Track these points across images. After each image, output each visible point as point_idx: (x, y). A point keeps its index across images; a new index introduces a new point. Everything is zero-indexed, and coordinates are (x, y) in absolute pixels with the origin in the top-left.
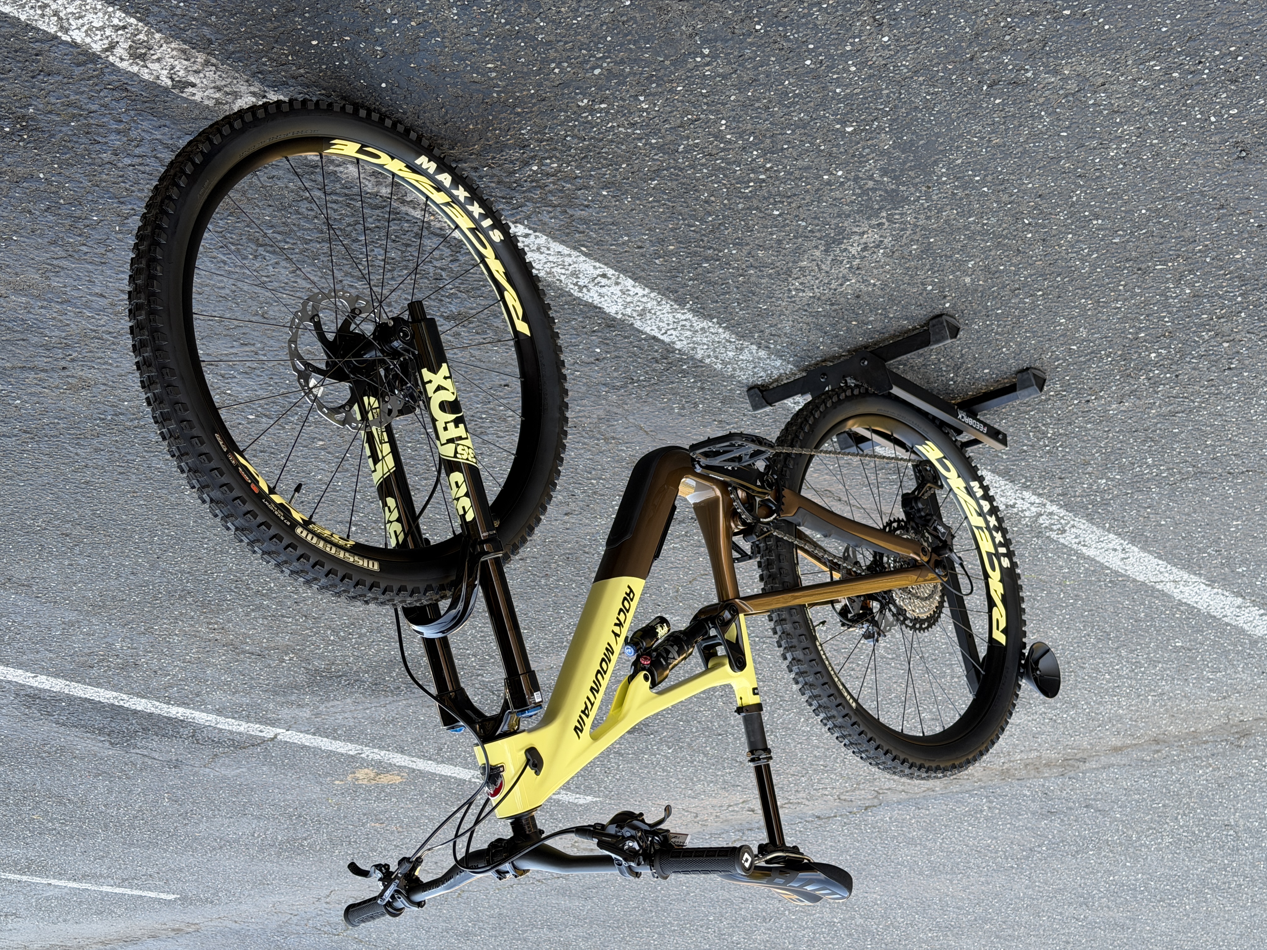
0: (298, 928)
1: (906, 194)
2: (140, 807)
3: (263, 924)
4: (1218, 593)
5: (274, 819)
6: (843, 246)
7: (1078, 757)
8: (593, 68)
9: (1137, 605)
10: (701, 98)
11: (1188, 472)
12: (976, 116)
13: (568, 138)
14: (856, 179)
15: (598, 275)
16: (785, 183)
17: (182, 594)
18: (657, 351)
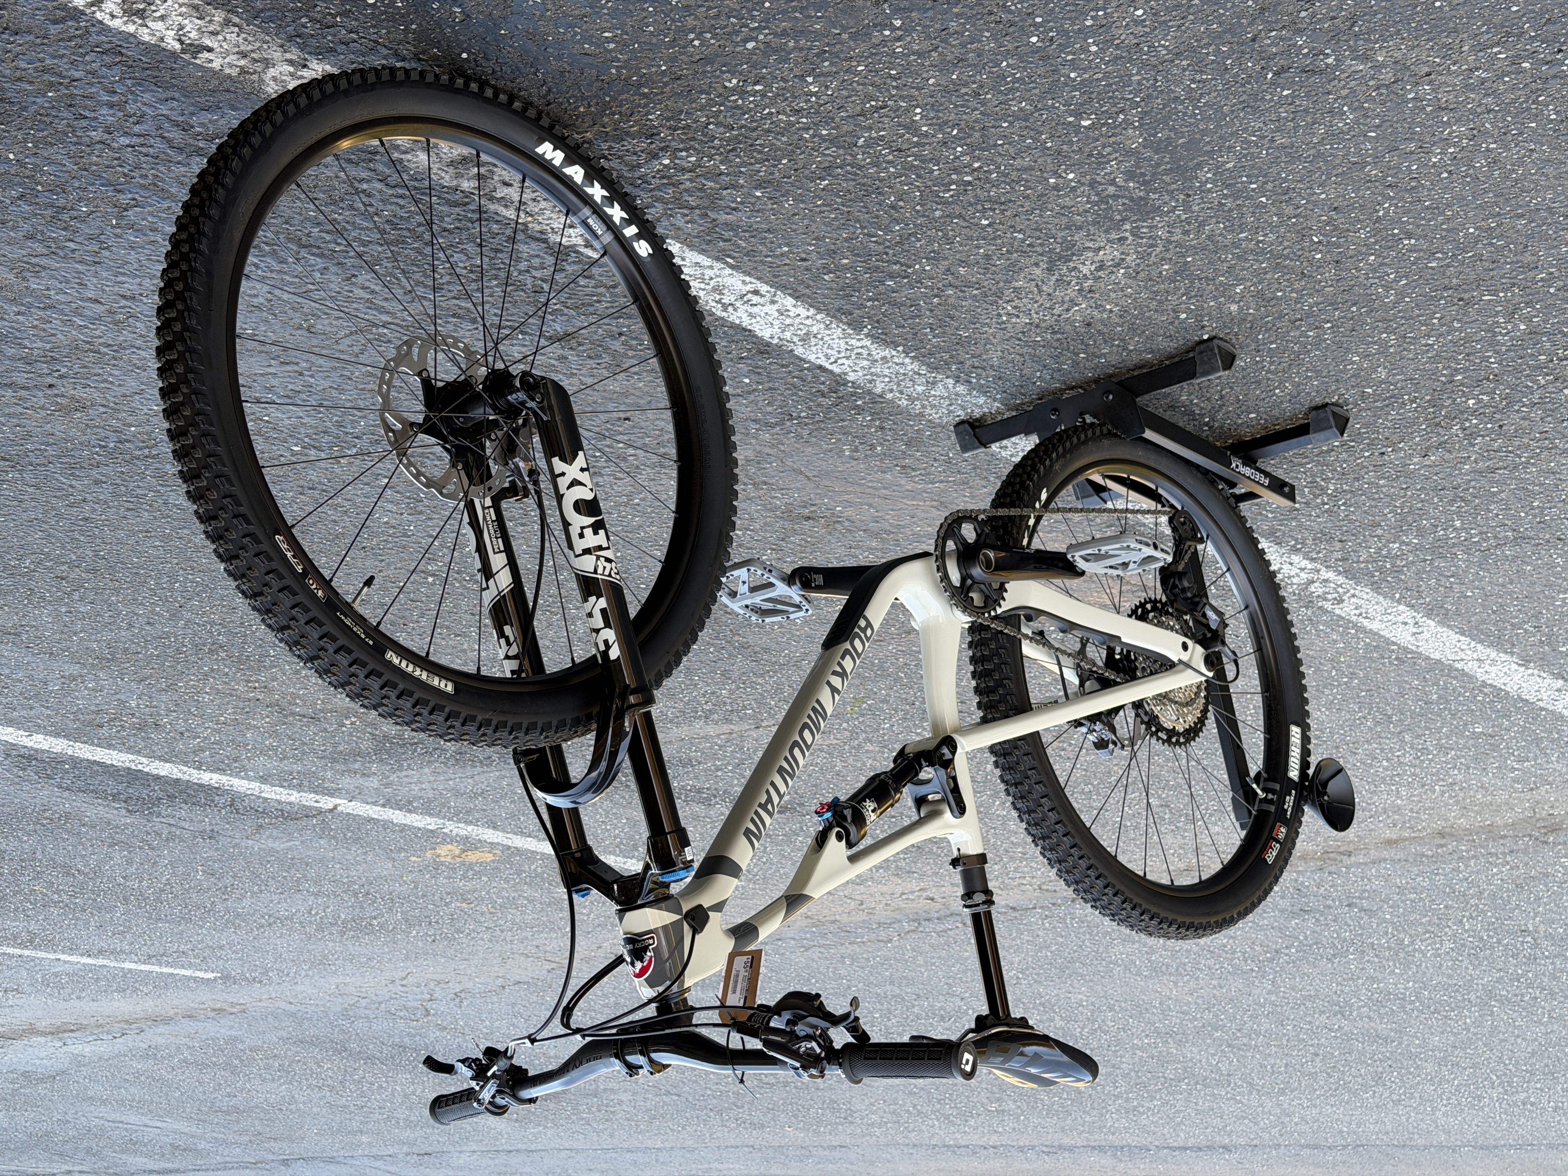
0: (367, 1012)
1: (1157, 203)
2: (168, 880)
3: (324, 1005)
4: (1533, 675)
5: (336, 896)
6: (1072, 264)
7: (1342, 849)
8: (746, 41)
9: (1428, 686)
10: (889, 81)
11: (1506, 537)
12: (1255, 110)
13: (711, 127)
14: (1093, 184)
15: (749, 292)
16: (997, 187)
17: (213, 648)
18: (823, 383)
